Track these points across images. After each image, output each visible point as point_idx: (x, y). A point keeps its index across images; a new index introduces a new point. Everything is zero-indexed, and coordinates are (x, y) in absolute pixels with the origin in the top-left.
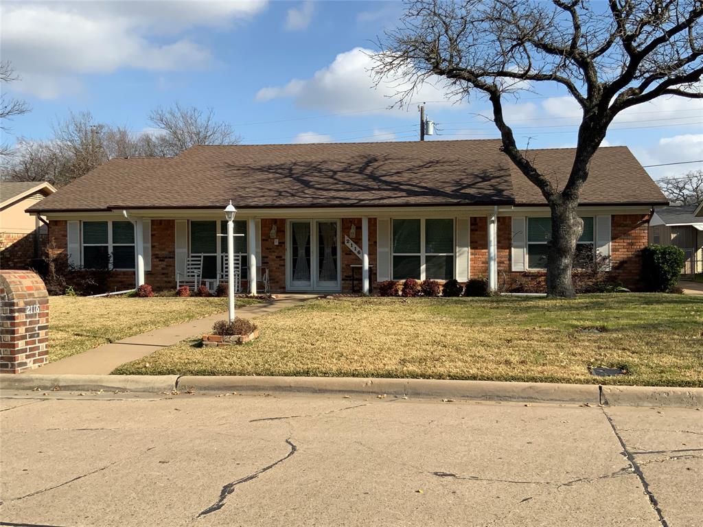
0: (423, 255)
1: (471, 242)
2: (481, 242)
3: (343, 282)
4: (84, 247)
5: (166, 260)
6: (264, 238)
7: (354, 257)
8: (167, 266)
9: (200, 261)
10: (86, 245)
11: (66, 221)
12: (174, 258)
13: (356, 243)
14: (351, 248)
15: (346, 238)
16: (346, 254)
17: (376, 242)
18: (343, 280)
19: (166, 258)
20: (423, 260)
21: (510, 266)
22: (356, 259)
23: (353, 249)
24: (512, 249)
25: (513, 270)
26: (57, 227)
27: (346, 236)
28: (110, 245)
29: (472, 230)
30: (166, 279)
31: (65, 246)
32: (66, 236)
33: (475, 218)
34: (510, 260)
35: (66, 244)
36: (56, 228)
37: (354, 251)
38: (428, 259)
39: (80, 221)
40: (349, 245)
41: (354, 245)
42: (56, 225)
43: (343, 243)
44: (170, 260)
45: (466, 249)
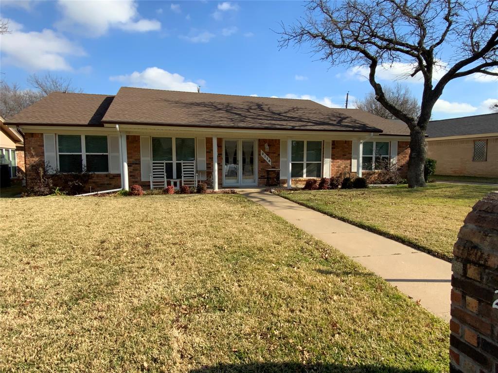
0: (305, 162)
1: (332, 155)
2: (336, 155)
3: (259, 180)
4: (60, 155)
5: (133, 165)
6: (208, 150)
7: (267, 164)
8: (134, 170)
9: (163, 166)
10: (61, 153)
11: (42, 134)
12: (140, 164)
13: (267, 155)
14: (265, 159)
15: (262, 152)
16: (262, 162)
17: (279, 155)
18: (259, 178)
19: (133, 164)
20: (305, 166)
21: (351, 169)
22: (267, 165)
23: (266, 159)
24: (352, 160)
25: (352, 171)
26: (33, 138)
27: (261, 151)
28: (84, 154)
29: (332, 148)
30: (134, 180)
31: (42, 154)
32: (43, 146)
33: (334, 141)
34: (351, 165)
35: (43, 153)
36: (33, 140)
37: (266, 160)
38: (308, 165)
39: (55, 134)
40: (263, 156)
41: (267, 156)
42: (32, 137)
43: (260, 155)
44: (137, 165)
45: (329, 159)
